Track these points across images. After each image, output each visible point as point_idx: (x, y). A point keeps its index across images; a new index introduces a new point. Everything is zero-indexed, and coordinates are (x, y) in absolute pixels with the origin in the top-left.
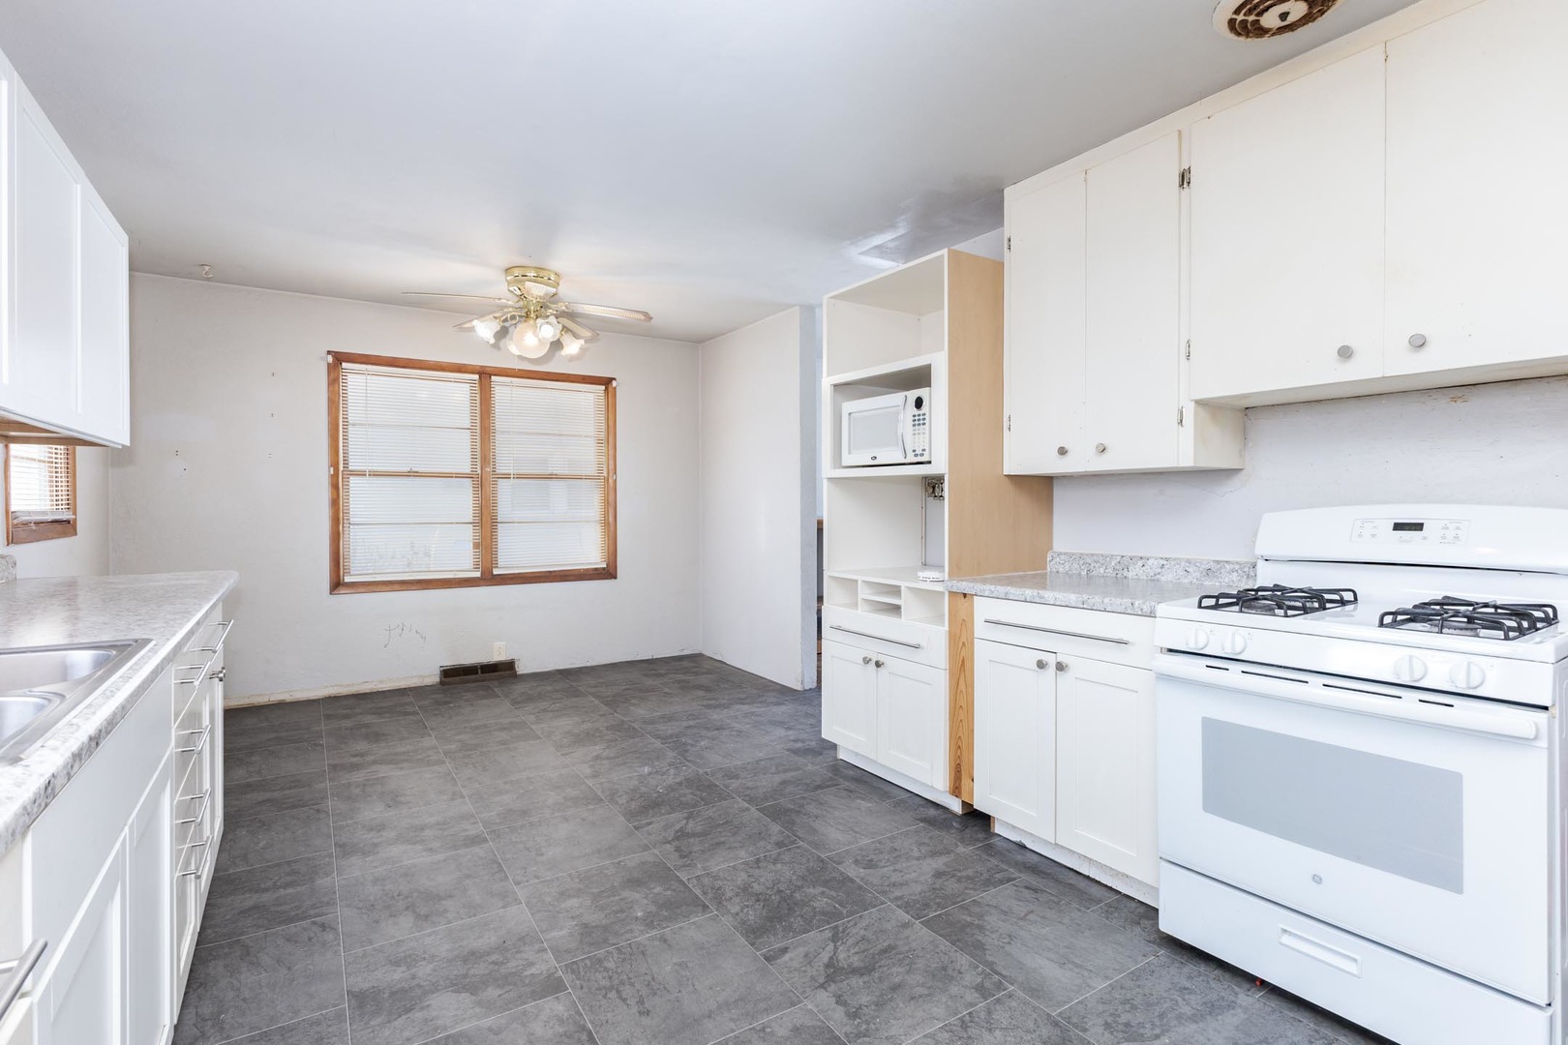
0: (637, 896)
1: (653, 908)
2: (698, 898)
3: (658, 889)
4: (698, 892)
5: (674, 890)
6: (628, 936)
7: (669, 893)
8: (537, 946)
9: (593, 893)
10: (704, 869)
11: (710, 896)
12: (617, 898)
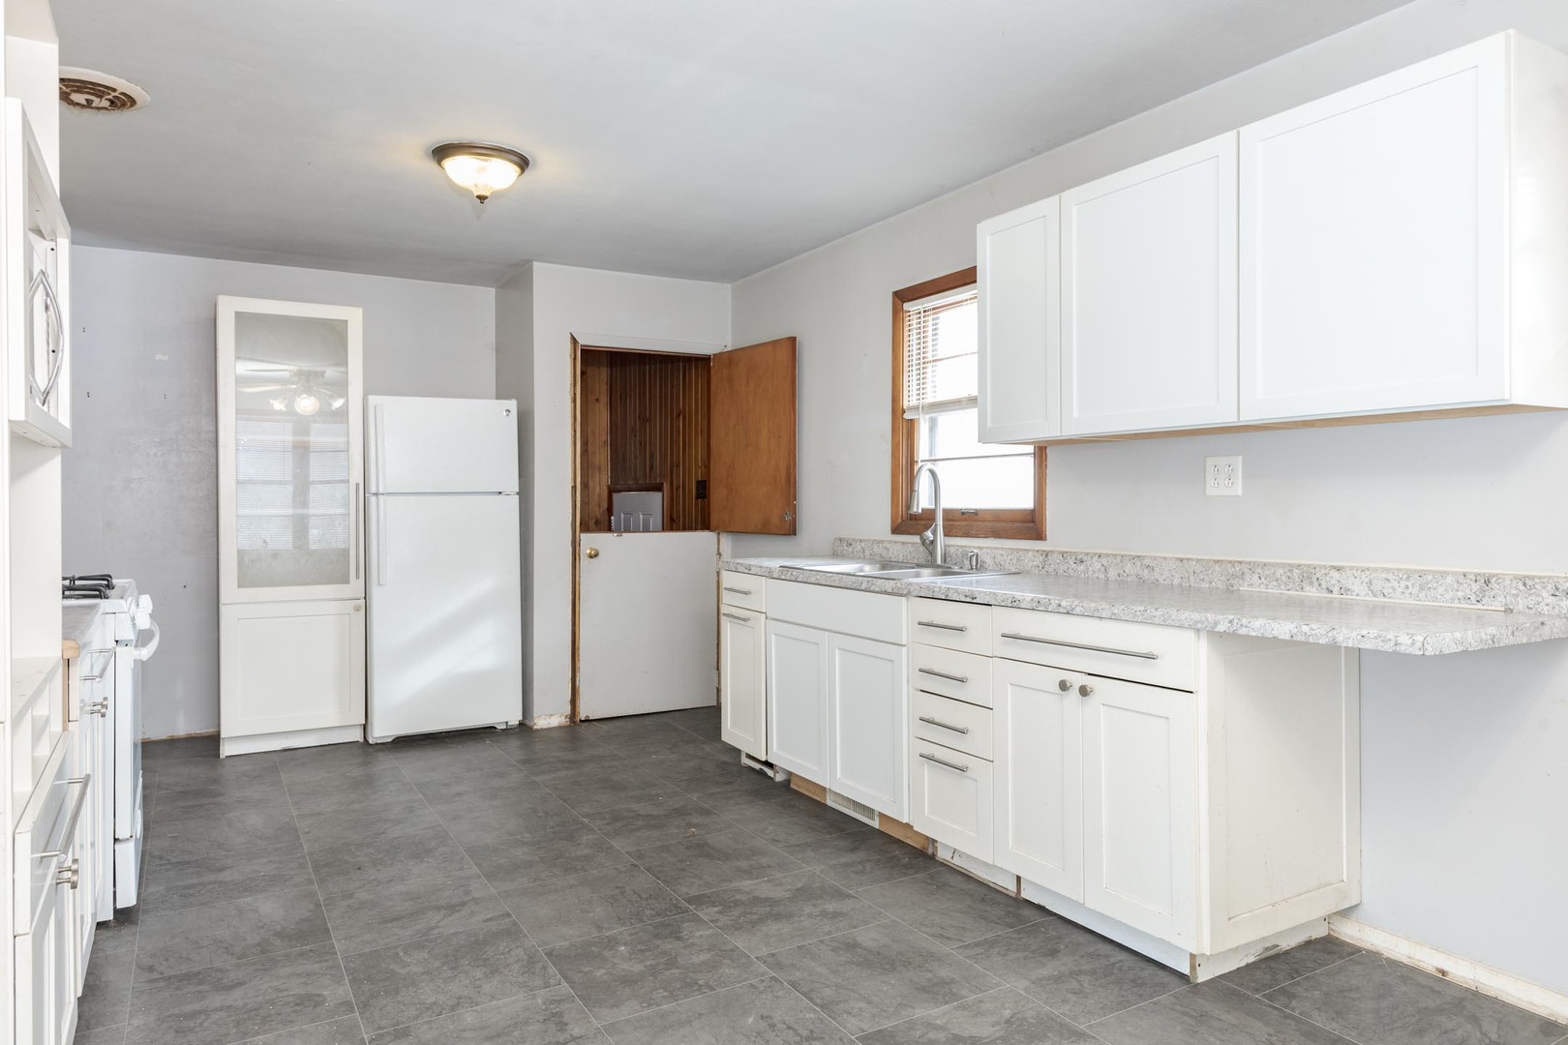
0: (625, 966)
1: (607, 953)
2: (554, 963)
3: (599, 973)
4: (552, 969)
5: (581, 972)
6: (633, 931)
7: (587, 969)
8: (719, 924)
9: (677, 968)
10: (534, 997)
11: (539, 965)
12: (648, 963)
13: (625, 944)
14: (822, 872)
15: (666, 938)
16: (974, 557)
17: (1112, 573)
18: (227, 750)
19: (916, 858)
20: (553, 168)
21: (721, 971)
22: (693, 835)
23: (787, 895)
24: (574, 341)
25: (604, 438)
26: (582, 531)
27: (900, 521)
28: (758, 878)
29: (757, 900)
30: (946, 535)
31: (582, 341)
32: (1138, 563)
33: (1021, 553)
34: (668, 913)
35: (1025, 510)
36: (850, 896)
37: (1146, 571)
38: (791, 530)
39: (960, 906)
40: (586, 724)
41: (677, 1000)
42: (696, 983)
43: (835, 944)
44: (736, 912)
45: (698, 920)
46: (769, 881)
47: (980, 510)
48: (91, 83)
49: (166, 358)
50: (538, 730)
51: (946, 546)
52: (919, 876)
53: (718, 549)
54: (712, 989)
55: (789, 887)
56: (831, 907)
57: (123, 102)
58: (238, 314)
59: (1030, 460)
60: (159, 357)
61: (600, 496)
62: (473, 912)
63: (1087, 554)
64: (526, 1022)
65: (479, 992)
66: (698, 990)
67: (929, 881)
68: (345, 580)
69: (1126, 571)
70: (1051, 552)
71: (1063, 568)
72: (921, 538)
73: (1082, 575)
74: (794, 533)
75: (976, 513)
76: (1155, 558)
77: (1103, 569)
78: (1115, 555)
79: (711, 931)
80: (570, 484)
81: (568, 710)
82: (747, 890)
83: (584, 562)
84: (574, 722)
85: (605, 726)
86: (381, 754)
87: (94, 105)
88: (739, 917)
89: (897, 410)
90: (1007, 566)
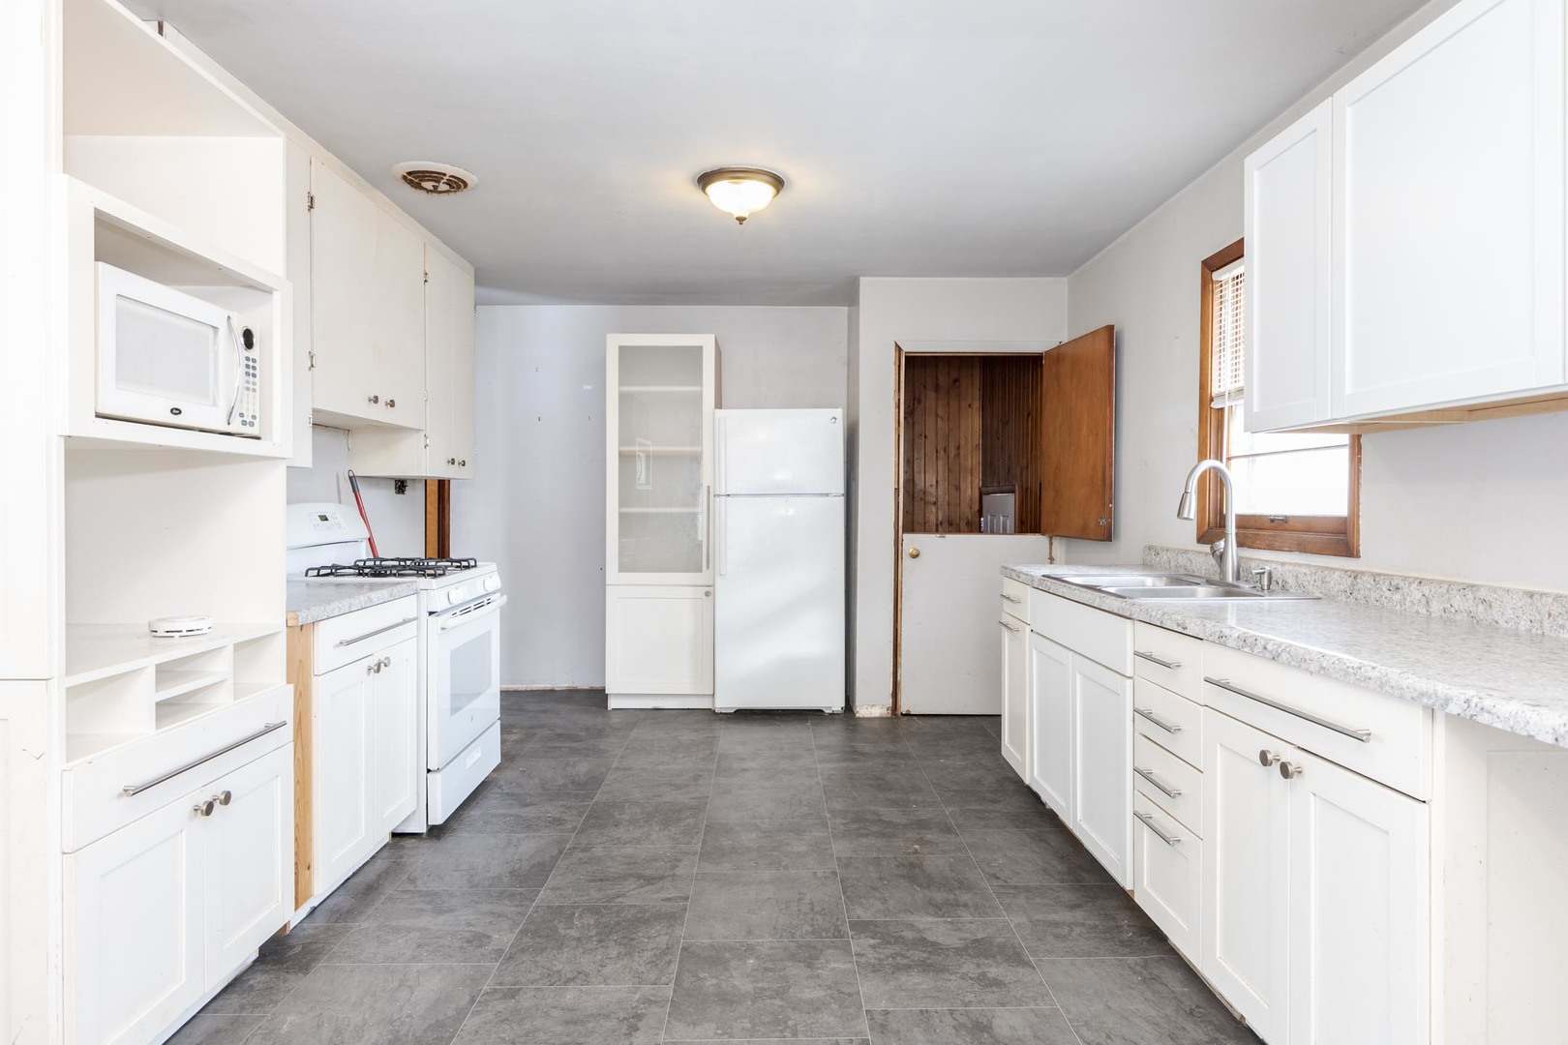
0: (738, 982)
1: (734, 963)
2: (681, 962)
3: (710, 982)
4: (675, 966)
5: (696, 976)
6: (777, 945)
7: (703, 975)
8: (862, 960)
9: (783, 999)
10: (636, 991)
11: (668, 958)
12: (761, 985)
13: (757, 958)
14: (1018, 925)
15: (800, 961)
16: (1266, 575)
17: (1436, 607)
18: (612, 704)
19: (1141, 935)
20: (807, 182)
21: (820, 1016)
22: (916, 852)
23: (959, 944)
24: (899, 349)
25: (976, 442)
26: (905, 531)
27: (1206, 528)
28: (943, 917)
29: (922, 942)
30: (1240, 544)
31: (907, 348)
32: (1470, 596)
33: (1326, 572)
34: (824, 934)
35: (1339, 518)
36: (1027, 964)
37: (1481, 608)
38: (1107, 535)
39: (1154, 1013)
40: (906, 718)
41: (751, 1037)
42: (786, 1022)
43: (963, 1020)
44: (890, 950)
45: (847, 950)
46: (951, 923)
47: (1289, 517)
48: (427, 172)
49: (589, 387)
50: (860, 718)
51: (1240, 558)
52: (1131, 959)
53: (1050, 553)
54: (795, 1034)
55: (968, 935)
56: (994, 972)
57: (457, 184)
58: (621, 348)
59: (1345, 453)
60: (585, 387)
61: (971, 499)
62: (663, 888)
63: (1405, 578)
64: (607, 1017)
65: (599, 971)
66: (781, 1031)
67: (1138, 968)
68: (700, 570)
69: (1455, 605)
70: (1363, 573)
71: (1373, 595)
72: (1212, 548)
73: (1398, 607)
74: (1109, 539)
75: (1285, 520)
76: (1494, 590)
77: (1424, 600)
78: (1442, 582)
79: (849, 966)
80: (893, 486)
81: (889, 702)
82: (921, 927)
83: (907, 562)
84: (896, 715)
85: (921, 722)
86: (718, 723)
87: (439, 189)
88: (887, 957)
89: (1205, 398)
90: (1310, 588)
